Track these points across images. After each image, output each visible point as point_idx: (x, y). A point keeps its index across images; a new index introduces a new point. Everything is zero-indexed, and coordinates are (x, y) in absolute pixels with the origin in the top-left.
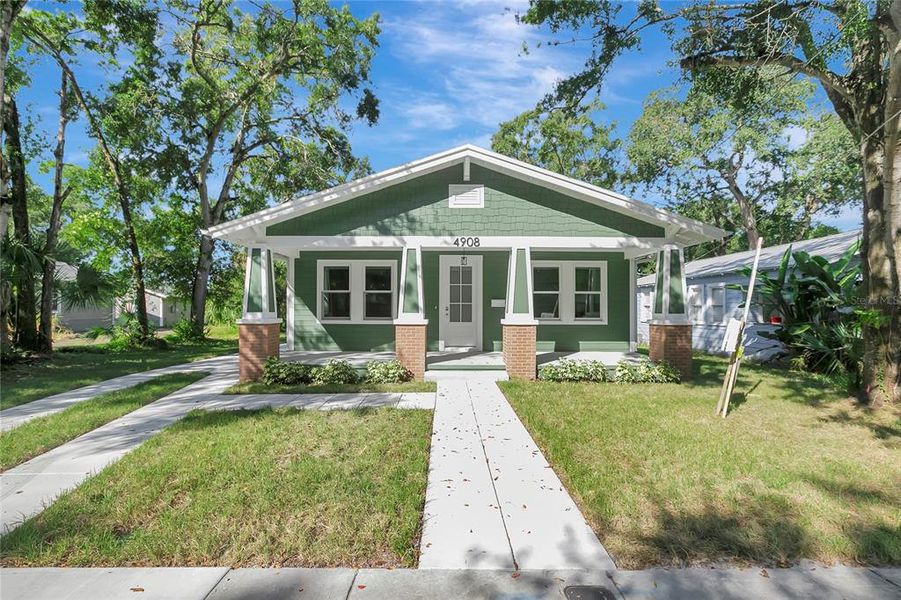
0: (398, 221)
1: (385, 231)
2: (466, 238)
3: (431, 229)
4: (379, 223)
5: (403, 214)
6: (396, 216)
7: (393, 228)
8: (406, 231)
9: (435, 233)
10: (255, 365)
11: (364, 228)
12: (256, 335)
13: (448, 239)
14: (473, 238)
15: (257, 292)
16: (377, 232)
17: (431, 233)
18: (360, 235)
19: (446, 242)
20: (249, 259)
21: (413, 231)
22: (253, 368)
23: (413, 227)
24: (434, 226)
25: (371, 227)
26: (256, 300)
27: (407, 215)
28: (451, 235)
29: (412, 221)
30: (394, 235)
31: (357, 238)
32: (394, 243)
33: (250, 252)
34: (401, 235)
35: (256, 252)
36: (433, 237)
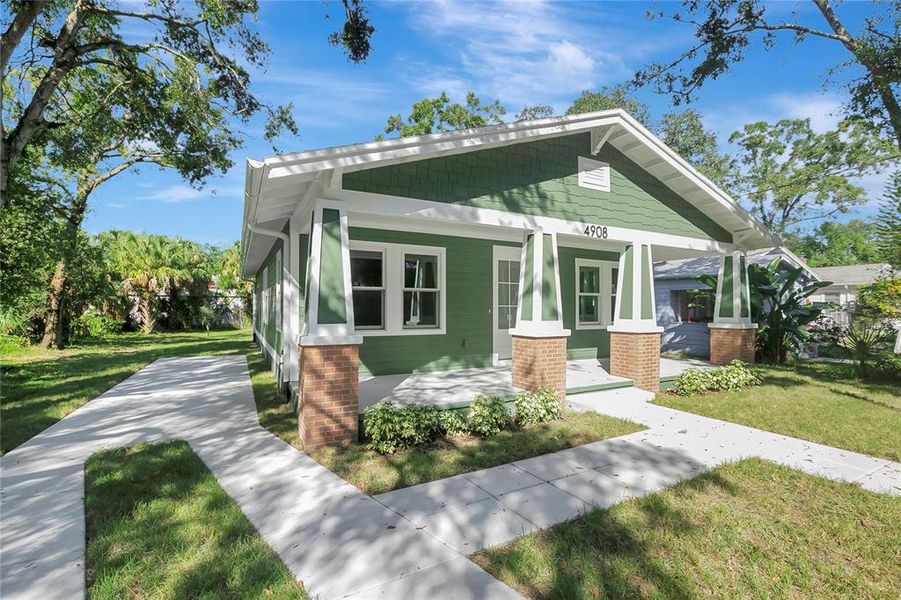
0: (528, 194)
1: (513, 207)
2: (596, 226)
3: (564, 211)
4: (506, 193)
5: (532, 186)
6: (524, 186)
7: (522, 203)
8: (537, 210)
9: (568, 216)
10: (336, 420)
11: (487, 198)
12: (336, 364)
13: (579, 225)
14: (602, 227)
15: (334, 289)
16: (505, 207)
17: (561, 215)
18: (484, 208)
19: (577, 230)
20: (318, 229)
21: (545, 211)
22: (333, 427)
23: (545, 205)
24: (566, 206)
25: (497, 199)
26: (333, 304)
27: (537, 188)
28: (583, 221)
29: (543, 196)
30: (524, 213)
31: (481, 212)
32: (524, 224)
33: (319, 216)
34: (533, 214)
35: (331, 217)
36: (565, 221)
